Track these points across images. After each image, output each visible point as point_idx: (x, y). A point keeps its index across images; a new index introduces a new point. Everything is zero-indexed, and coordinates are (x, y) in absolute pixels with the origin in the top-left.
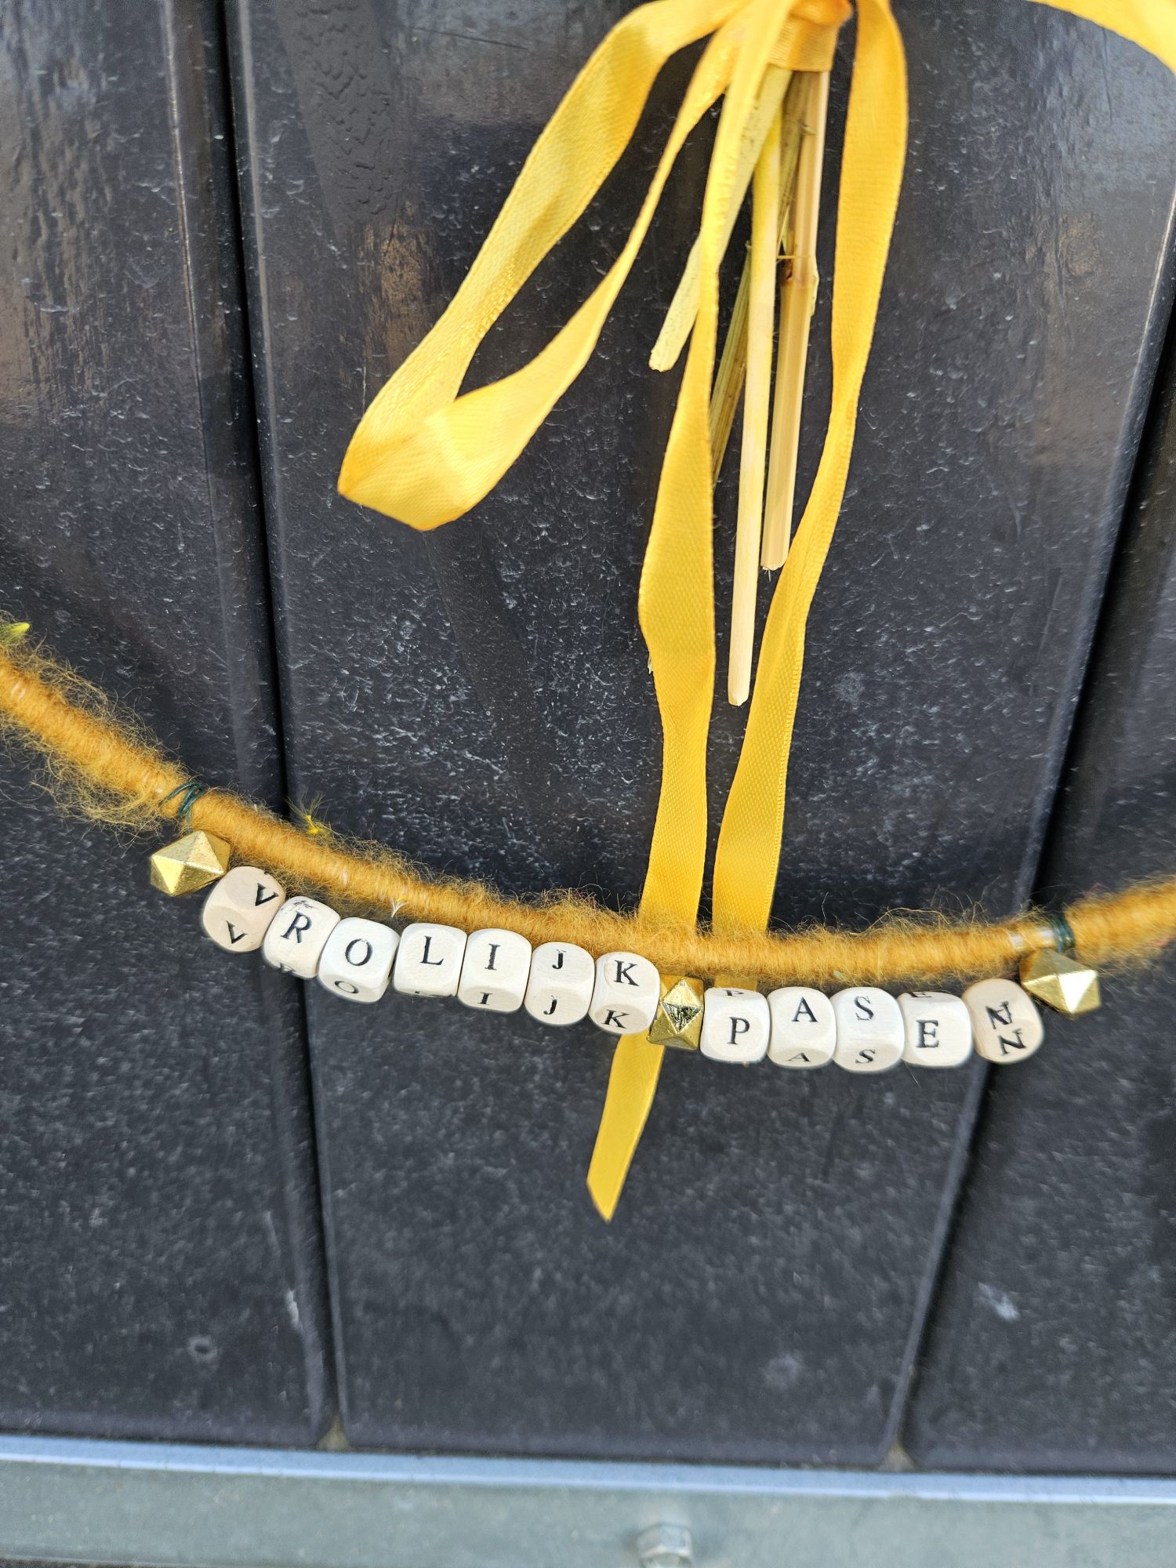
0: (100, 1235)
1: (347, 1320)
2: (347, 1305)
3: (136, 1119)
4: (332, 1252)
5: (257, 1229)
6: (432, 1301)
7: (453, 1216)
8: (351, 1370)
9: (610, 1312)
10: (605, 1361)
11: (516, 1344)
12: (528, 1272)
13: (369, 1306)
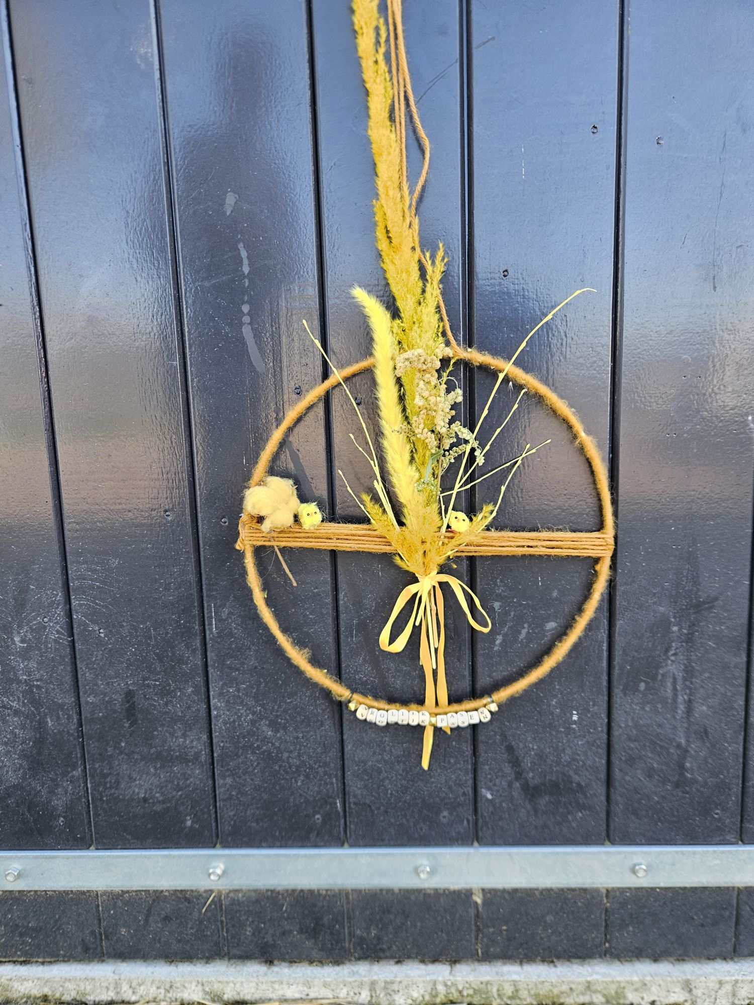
0: (299, 788)
1: (350, 808)
2: (350, 803)
3: (310, 757)
4: (347, 789)
5: (332, 783)
6: (367, 801)
7: (371, 777)
8: (350, 823)
9: (405, 802)
10: (405, 815)
11: (386, 812)
12: (387, 791)
13: (355, 804)
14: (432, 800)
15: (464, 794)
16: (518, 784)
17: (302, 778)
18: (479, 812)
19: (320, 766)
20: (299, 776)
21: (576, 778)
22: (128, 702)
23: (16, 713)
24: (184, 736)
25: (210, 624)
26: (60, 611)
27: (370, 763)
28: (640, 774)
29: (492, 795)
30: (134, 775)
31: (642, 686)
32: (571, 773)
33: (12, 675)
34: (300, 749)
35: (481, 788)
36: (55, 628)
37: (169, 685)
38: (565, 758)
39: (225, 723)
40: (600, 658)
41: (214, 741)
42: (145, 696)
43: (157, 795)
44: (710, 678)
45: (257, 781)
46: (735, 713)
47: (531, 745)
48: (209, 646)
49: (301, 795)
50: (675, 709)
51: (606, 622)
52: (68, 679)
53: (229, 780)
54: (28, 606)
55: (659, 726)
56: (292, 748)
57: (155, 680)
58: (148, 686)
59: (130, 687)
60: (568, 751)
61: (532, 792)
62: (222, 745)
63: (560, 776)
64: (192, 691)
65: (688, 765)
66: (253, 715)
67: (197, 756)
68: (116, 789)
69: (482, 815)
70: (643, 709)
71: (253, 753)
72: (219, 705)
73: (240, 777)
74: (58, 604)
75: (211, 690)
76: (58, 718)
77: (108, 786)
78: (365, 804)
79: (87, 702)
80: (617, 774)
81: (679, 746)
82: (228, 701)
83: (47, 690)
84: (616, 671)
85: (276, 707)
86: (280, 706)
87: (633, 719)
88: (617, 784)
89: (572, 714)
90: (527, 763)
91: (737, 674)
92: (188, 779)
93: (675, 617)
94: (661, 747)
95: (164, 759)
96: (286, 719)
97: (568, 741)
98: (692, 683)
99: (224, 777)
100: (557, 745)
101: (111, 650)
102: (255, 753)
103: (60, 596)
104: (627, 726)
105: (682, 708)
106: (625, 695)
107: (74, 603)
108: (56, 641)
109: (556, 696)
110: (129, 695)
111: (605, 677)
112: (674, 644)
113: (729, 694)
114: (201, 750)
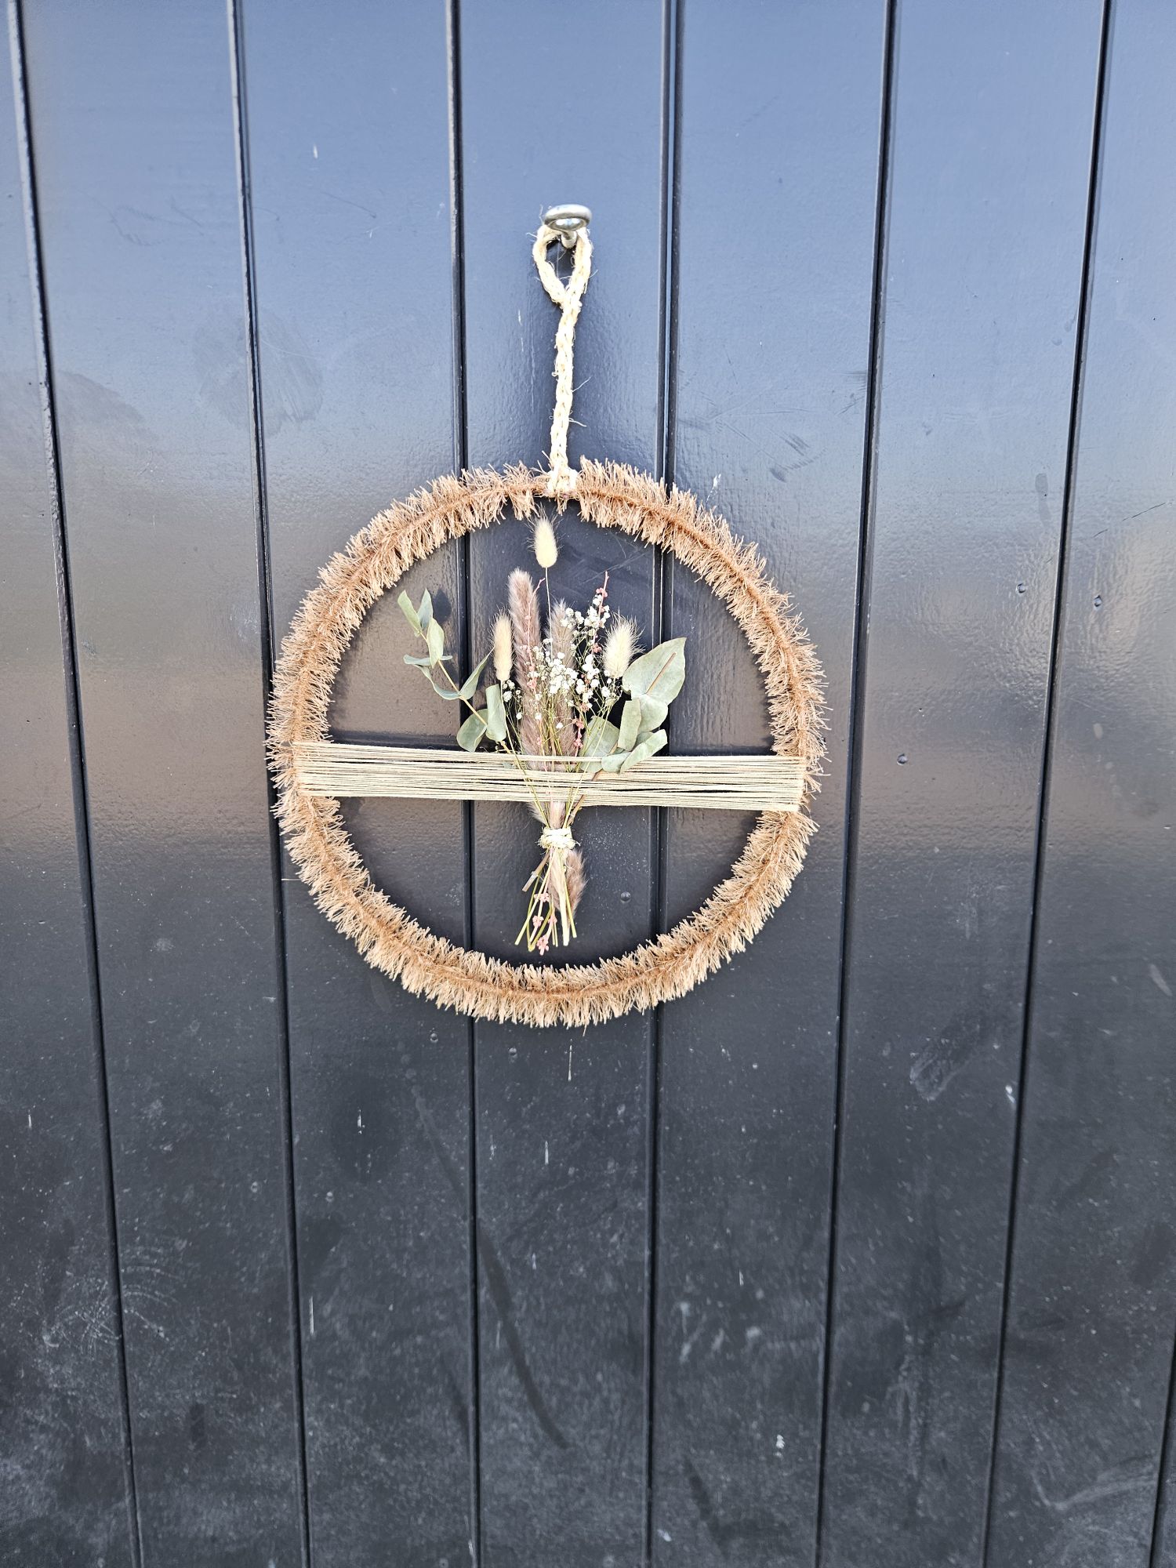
14: (592, 1543)
15: (635, 1535)
16: (704, 1524)
17: (423, 1515)
18: (654, 1555)
19: (447, 1501)
20: (420, 1512)
21: (779, 1517)
22: (194, 1419)
23: (44, 1429)
24: (269, 1462)
25: (308, 1323)
26: (105, 1306)
27: (514, 1498)
28: (861, 1513)
29: (671, 1536)
30: (200, 1508)
31: (866, 1407)
32: (773, 1510)
33: (38, 1382)
34: (422, 1480)
35: (657, 1528)
36: (98, 1326)
37: (250, 1399)
38: (766, 1493)
39: (323, 1446)
40: (814, 1374)
41: (309, 1467)
42: (217, 1412)
43: (231, 1534)
44: (952, 1398)
45: (364, 1518)
46: (981, 1440)
47: (723, 1477)
48: (305, 1349)
49: (421, 1536)
50: (906, 1434)
51: (823, 1329)
52: (115, 1388)
53: (327, 1517)
54: (63, 1296)
55: (886, 1454)
56: (411, 1479)
57: (232, 1393)
58: (222, 1399)
59: (198, 1401)
60: (770, 1484)
61: (721, 1534)
62: (318, 1473)
63: (759, 1514)
64: (281, 1407)
65: (920, 1501)
66: (361, 1437)
67: (285, 1486)
68: (176, 1525)
69: (657, 1561)
70: (866, 1433)
71: (360, 1484)
72: (316, 1424)
73: (341, 1513)
74: (104, 1297)
75: (305, 1404)
76: (100, 1437)
77: (165, 1520)
78: (506, 1547)
79: (139, 1419)
80: (830, 1510)
81: (910, 1479)
82: (328, 1421)
83: (85, 1402)
84: (833, 1389)
85: (391, 1429)
86: (397, 1427)
87: (853, 1446)
88: (831, 1524)
89: (776, 1440)
90: (718, 1497)
91: (985, 1394)
92: (270, 1515)
93: (909, 1325)
94: (887, 1480)
95: (243, 1490)
96: (404, 1443)
97: (771, 1472)
98: (928, 1404)
99: (321, 1512)
100: (756, 1477)
101: (173, 1353)
102: (363, 1484)
103: (106, 1285)
104: (846, 1455)
105: (914, 1434)
106: (844, 1416)
107: (126, 1294)
108: (99, 1341)
109: (756, 1418)
110: (196, 1410)
111: (820, 1395)
112: (907, 1358)
113: (974, 1417)
114: (291, 1479)
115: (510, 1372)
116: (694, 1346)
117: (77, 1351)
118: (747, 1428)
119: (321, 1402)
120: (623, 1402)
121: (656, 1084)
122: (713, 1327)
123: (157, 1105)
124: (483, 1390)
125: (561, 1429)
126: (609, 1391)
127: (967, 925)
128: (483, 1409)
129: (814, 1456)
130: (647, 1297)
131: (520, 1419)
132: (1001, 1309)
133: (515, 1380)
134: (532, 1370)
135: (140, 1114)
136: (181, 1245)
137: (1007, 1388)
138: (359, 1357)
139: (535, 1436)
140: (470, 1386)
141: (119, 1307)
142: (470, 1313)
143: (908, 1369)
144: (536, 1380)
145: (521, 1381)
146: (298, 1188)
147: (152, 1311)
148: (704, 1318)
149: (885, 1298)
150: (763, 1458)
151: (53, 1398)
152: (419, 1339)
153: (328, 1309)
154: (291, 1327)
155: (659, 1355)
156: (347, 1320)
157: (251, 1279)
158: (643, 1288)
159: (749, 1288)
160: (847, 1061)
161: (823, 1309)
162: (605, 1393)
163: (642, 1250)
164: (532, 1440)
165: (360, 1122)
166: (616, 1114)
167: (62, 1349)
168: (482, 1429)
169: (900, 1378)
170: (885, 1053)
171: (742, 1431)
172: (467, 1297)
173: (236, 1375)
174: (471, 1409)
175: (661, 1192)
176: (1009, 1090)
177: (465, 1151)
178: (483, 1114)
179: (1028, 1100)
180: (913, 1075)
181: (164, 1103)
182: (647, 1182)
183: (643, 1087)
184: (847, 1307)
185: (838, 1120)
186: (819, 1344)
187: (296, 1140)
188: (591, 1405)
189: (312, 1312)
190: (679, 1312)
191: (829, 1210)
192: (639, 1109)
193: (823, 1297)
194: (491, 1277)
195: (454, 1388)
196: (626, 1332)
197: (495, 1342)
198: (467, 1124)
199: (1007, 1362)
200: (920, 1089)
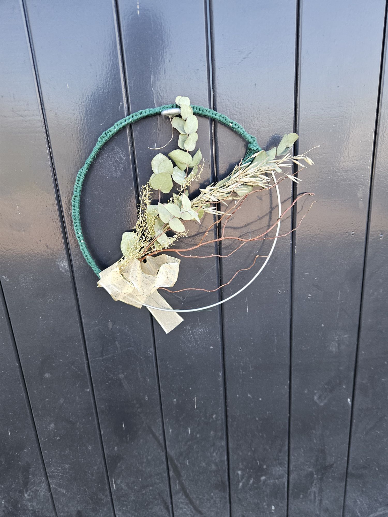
115: (182, 494)
116: (243, 483)
117: (37, 498)
118: (262, 505)
119: (120, 507)
120: (221, 501)
121: (226, 407)
122: (249, 477)
123: (52, 425)
124: (174, 500)
125: (201, 509)
126: (216, 498)
127: (334, 349)
128: (174, 506)
129: (285, 511)
130: (227, 470)
131: (187, 508)
132: (346, 465)
133: (184, 497)
134: (189, 494)
135: (47, 428)
136: (67, 466)
137: (348, 487)
138: (131, 494)
139: (192, 512)
140: (169, 500)
141: (49, 484)
142: (167, 479)
143: (315, 485)
144: (191, 497)
145: (186, 497)
146: (105, 447)
147: (60, 485)
148: (246, 475)
149: (307, 465)
150: (268, 513)
151: (31, 512)
152: (151, 488)
153: (119, 481)
154: (107, 487)
155: (232, 487)
156: (126, 484)
157: (92, 474)
158: (225, 467)
159: (261, 465)
160: (292, 395)
161: (286, 469)
162: (214, 499)
163: (224, 456)
164: (191, 513)
165: (123, 426)
166: (212, 417)
167: (32, 498)
168: (174, 511)
169: (313, 487)
170: (306, 392)
171: (261, 506)
172: (166, 475)
173: (91, 502)
174: (170, 506)
175: (230, 439)
176: (349, 400)
177: (161, 432)
178: (166, 420)
179: (355, 402)
180: (316, 398)
181: (55, 424)
182: (225, 437)
183: (221, 409)
184: (294, 469)
185: (290, 413)
186: (285, 480)
187: (102, 433)
188: (210, 503)
189: (114, 482)
190: (238, 474)
191: (287, 440)
192: (220, 415)
193: (286, 466)
194: (173, 468)
195: (164, 501)
196: (220, 481)
197: (176, 487)
198: (161, 424)
199: (348, 480)
200: (318, 401)
